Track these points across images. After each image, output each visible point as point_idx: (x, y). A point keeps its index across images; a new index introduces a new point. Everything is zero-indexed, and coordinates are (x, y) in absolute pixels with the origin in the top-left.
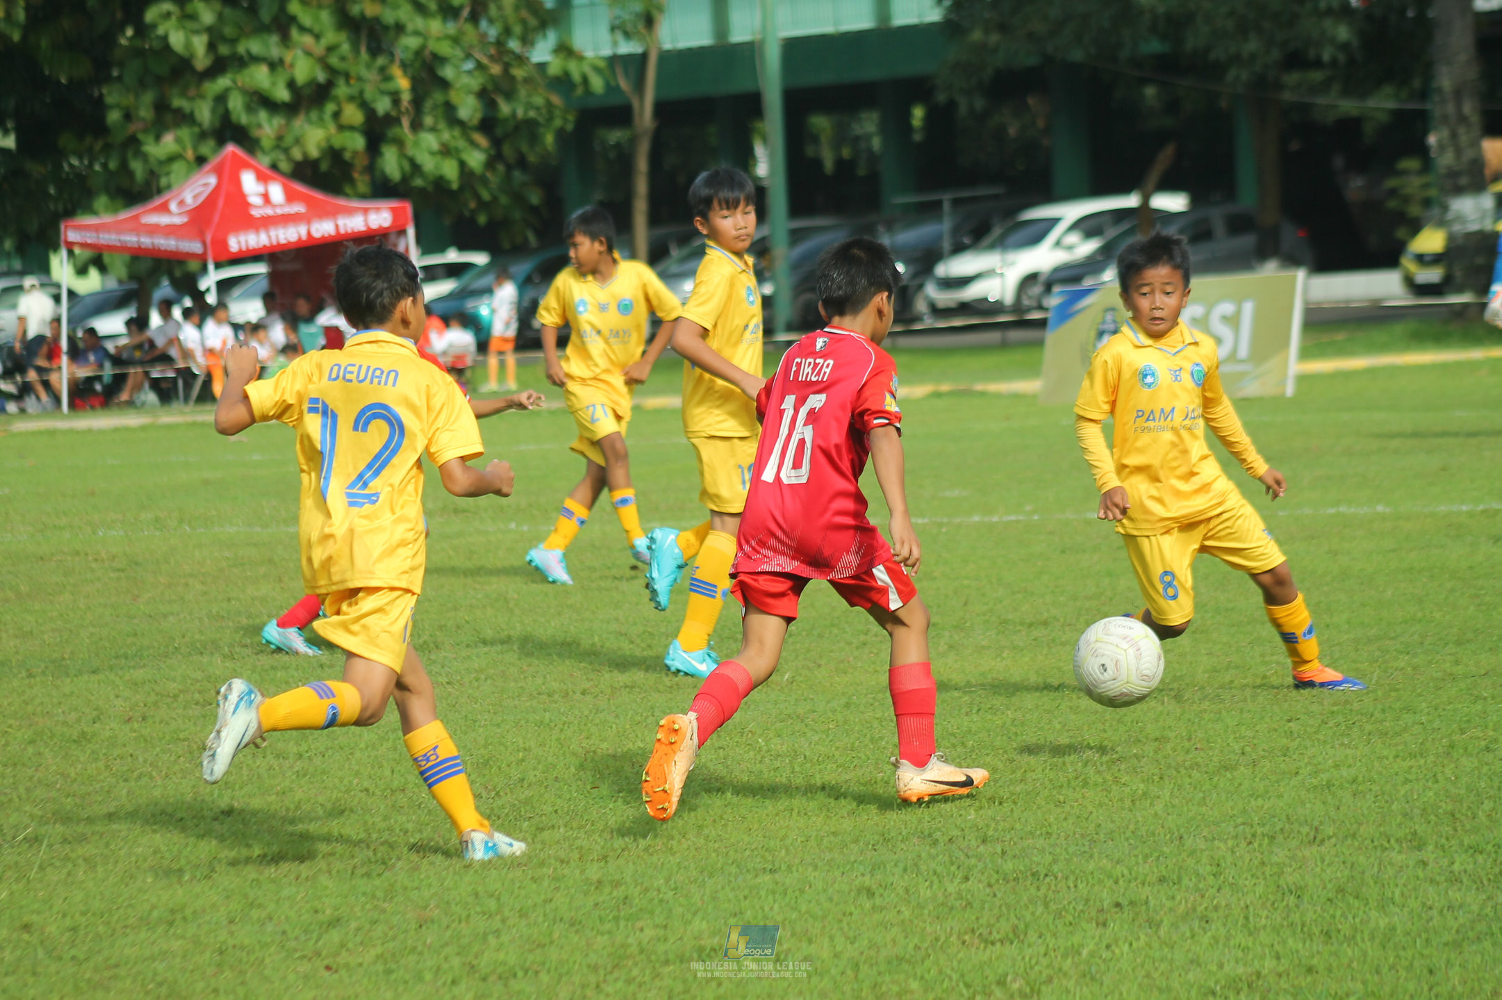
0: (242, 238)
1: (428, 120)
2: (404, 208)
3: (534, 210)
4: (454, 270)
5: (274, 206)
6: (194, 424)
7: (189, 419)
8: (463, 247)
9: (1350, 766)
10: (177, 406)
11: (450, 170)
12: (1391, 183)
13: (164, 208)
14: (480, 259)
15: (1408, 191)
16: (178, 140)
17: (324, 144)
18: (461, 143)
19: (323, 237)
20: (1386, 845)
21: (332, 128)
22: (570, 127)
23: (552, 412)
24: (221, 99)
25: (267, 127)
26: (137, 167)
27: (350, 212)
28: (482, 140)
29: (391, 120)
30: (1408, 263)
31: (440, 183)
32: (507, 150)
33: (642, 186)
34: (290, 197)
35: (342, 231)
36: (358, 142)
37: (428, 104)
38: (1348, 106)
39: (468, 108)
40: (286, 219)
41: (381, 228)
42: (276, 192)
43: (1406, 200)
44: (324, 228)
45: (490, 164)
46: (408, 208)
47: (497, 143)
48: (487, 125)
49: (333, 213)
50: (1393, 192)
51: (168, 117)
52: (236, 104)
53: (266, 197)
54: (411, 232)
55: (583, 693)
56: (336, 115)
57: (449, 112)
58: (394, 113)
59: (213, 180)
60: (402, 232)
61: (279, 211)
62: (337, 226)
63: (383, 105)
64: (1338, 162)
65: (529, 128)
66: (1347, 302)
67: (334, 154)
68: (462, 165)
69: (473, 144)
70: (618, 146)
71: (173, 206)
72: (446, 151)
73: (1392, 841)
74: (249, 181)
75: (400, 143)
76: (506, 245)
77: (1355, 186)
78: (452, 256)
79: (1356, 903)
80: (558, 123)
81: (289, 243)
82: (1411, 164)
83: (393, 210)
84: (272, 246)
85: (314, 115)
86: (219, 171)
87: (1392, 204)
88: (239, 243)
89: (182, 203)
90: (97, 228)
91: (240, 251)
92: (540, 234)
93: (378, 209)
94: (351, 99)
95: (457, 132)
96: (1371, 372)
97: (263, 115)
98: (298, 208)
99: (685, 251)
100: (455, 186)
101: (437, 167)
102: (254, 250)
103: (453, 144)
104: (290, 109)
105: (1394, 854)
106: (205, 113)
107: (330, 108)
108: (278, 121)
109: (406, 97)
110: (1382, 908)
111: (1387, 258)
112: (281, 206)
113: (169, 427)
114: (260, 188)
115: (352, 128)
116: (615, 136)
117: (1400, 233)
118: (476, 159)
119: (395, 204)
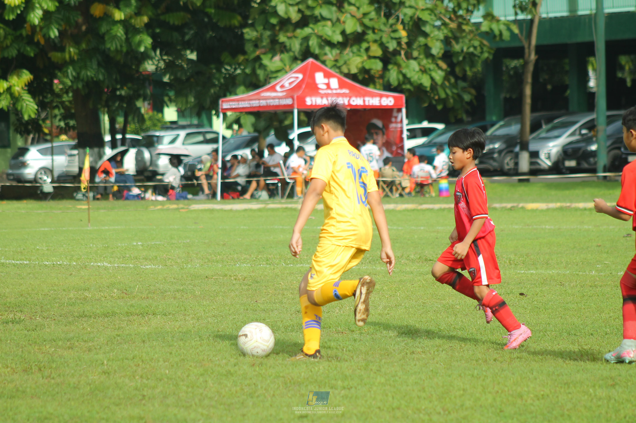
0: (314, 99)
1: (415, 54)
2: (401, 97)
4: (426, 132)
5: (332, 89)
6: (286, 208)
7: (284, 206)
8: (430, 121)
10: (278, 199)
11: (426, 82)
13: (273, 89)
14: (440, 126)
17: (360, 66)
18: (432, 66)
19: (357, 106)
21: (365, 57)
22: (491, 57)
24: (306, 39)
25: (330, 54)
26: (260, 73)
28: (443, 65)
29: (396, 53)
31: (420, 88)
32: (457, 70)
33: (528, 91)
34: (342, 85)
35: (367, 104)
36: (377, 66)
37: (415, 46)
39: (437, 49)
40: (338, 95)
41: (387, 106)
42: (334, 83)
44: (357, 101)
45: (446, 78)
46: (403, 98)
47: (452, 65)
48: (447, 56)
49: (362, 94)
51: (277, 47)
52: (313, 43)
53: (328, 85)
54: (404, 110)
55: (495, 360)
56: (367, 50)
57: (427, 50)
58: (398, 49)
59: (300, 76)
60: (400, 110)
61: (334, 92)
62: (364, 101)
63: (392, 46)
65: (470, 58)
67: (365, 71)
68: (432, 79)
69: (438, 67)
70: (515, 68)
71: (278, 88)
72: (424, 71)
74: (319, 77)
75: (399, 66)
76: (454, 119)
78: (425, 124)
80: (485, 55)
83: (395, 98)
85: (355, 48)
86: (303, 71)
88: (312, 101)
89: (282, 86)
90: (238, 100)
91: (311, 105)
93: (387, 96)
94: (375, 41)
95: (430, 61)
97: (327, 49)
98: (346, 91)
99: (550, 126)
100: (428, 89)
101: (419, 79)
103: (428, 66)
104: (342, 46)
106: (296, 46)
107: (364, 45)
108: (336, 51)
109: (405, 40)
112: (336, 89)
113: (273, 210)
114: (325, 81)
115: (375, 57)
116: (514, 63)
118: (438, 76)
119: (395, 94)
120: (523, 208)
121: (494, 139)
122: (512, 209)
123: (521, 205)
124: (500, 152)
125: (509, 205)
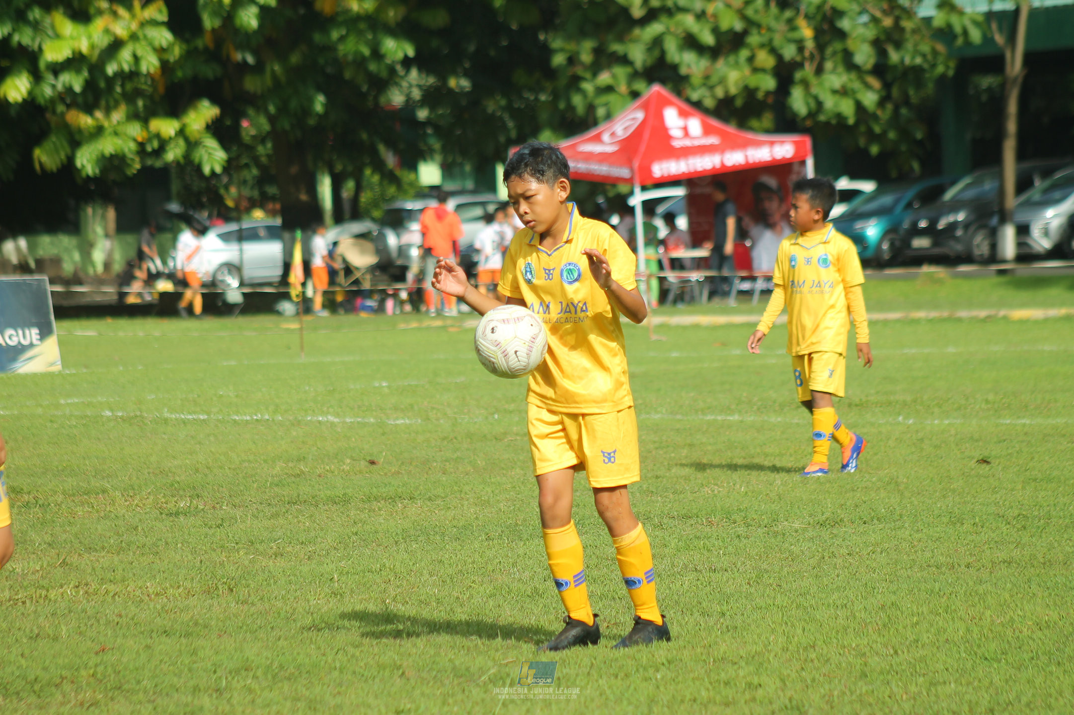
0: (665, 166)
1: (829, 65)
2: (804, 142)
3: (920, 143)
4: (847, 195)
5: (692, 138)
8: (854, 176)
11: (847, 108)
13: (598, 139)
14: (868, 186)
16: (614, 76)
17: (741, 84)
18: (857, 85)
19: (734, 166)
21: (747, 71)
22: (951, 73)
23: (930, 321)
24: (657, 42)
25: (696, 66)
26: (577, 100)
27: (758, 144)
28: (875, 83)
29: (795, 65)
31: (838, 119)
32: (896, 92)
33: (1012, 128)
34: (707, 130)
35: (751, 161)
36: (769, 83)
37: (830, 51)
39: (864, 55)
40: (702, 150)
41: (784, 159)
42: (695, 125)
44: (735, 158)
45: (881, 103)
46: (808, 141)
47: (887, 86)
48: (880, 69)
49: (743, 145)
51: (605, 60)
52: (670, 46)
53: (685, 129)
54: (810, 162)
56: (750, 59)
57: (847, 58)
58: (798, 59)
59: (640, 115)
60: (803, 163)
61: (697, 143)
62: (746, 157)
63: (789, 52)
65: (914, 74)
67: (749, 92)
68: (858, 103)
69: (868, 86)
70: (989, 89)
71: (606, 137)
72: (843, 92)
74: (672, 117)
75: (805, 84)
76: (894, 174)
78: (846, 183)
80: (940, 69)
81: (705, 171)
83: (795, 143)
84: (690, 173)
85: (731, 59)
86: (645, 107)
88: (661, 169)
89: (613, 134)
91: (662, 177)
92: (923, 164)
93: (783, 142)
94: (763, 46)
95: (853, 75)
97: (691, 55)
98: (713, 140)
99: (1047, 183)
100: (851, 121)
101: (836, 105)
102: (675, 176)
103: (850, 85)
104: (715, 52)
106: (638, 55)
107: (745, 53)
108: (705, 62)
109: (810, 45)
112: (698, 138)
114: (680, 122)
115: (763, 70)
116: (987, 81)
118: (870, 99)
119: (796, 137)
120: (1005, 318)
121: (955, 206)
122: (988, 318)
123: (1002, 313)
124: (966, 225)
125: (983, 313)
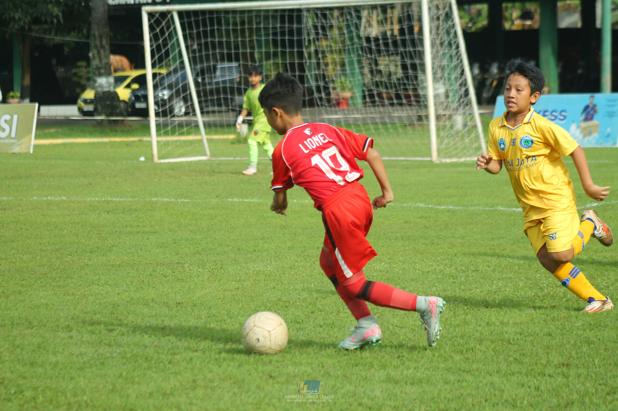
9: (45, 299)
12: (74, 71)
15: (81, 74)
20: (57, 330)
30: (80, 102)
38: (58, 39)
43: (81, 77)
50: (75, 74)
64: (54, 61)
66: (55, 117)
73: (60, 328)
77: (60, 71)
79: (44, 352)
82: (83, 63)
87: (75, 79)
96: (64, 145)
105: (60, 333)
110: (54, 354)
111: (72, 100)
117: (78, 90)
